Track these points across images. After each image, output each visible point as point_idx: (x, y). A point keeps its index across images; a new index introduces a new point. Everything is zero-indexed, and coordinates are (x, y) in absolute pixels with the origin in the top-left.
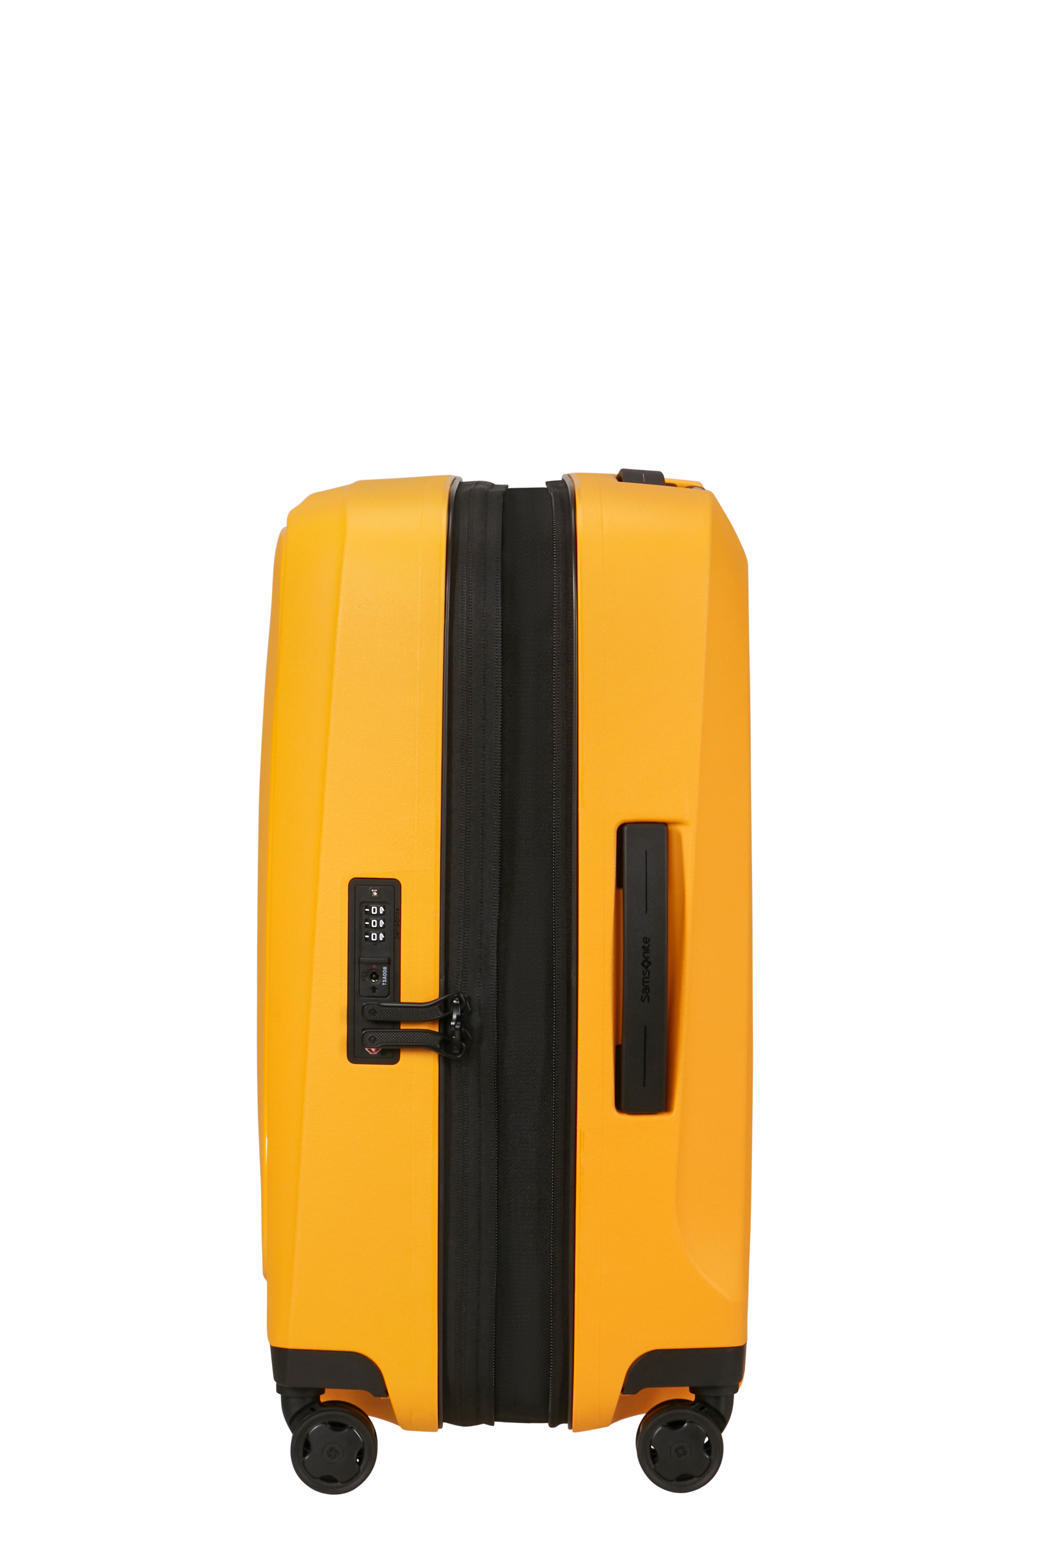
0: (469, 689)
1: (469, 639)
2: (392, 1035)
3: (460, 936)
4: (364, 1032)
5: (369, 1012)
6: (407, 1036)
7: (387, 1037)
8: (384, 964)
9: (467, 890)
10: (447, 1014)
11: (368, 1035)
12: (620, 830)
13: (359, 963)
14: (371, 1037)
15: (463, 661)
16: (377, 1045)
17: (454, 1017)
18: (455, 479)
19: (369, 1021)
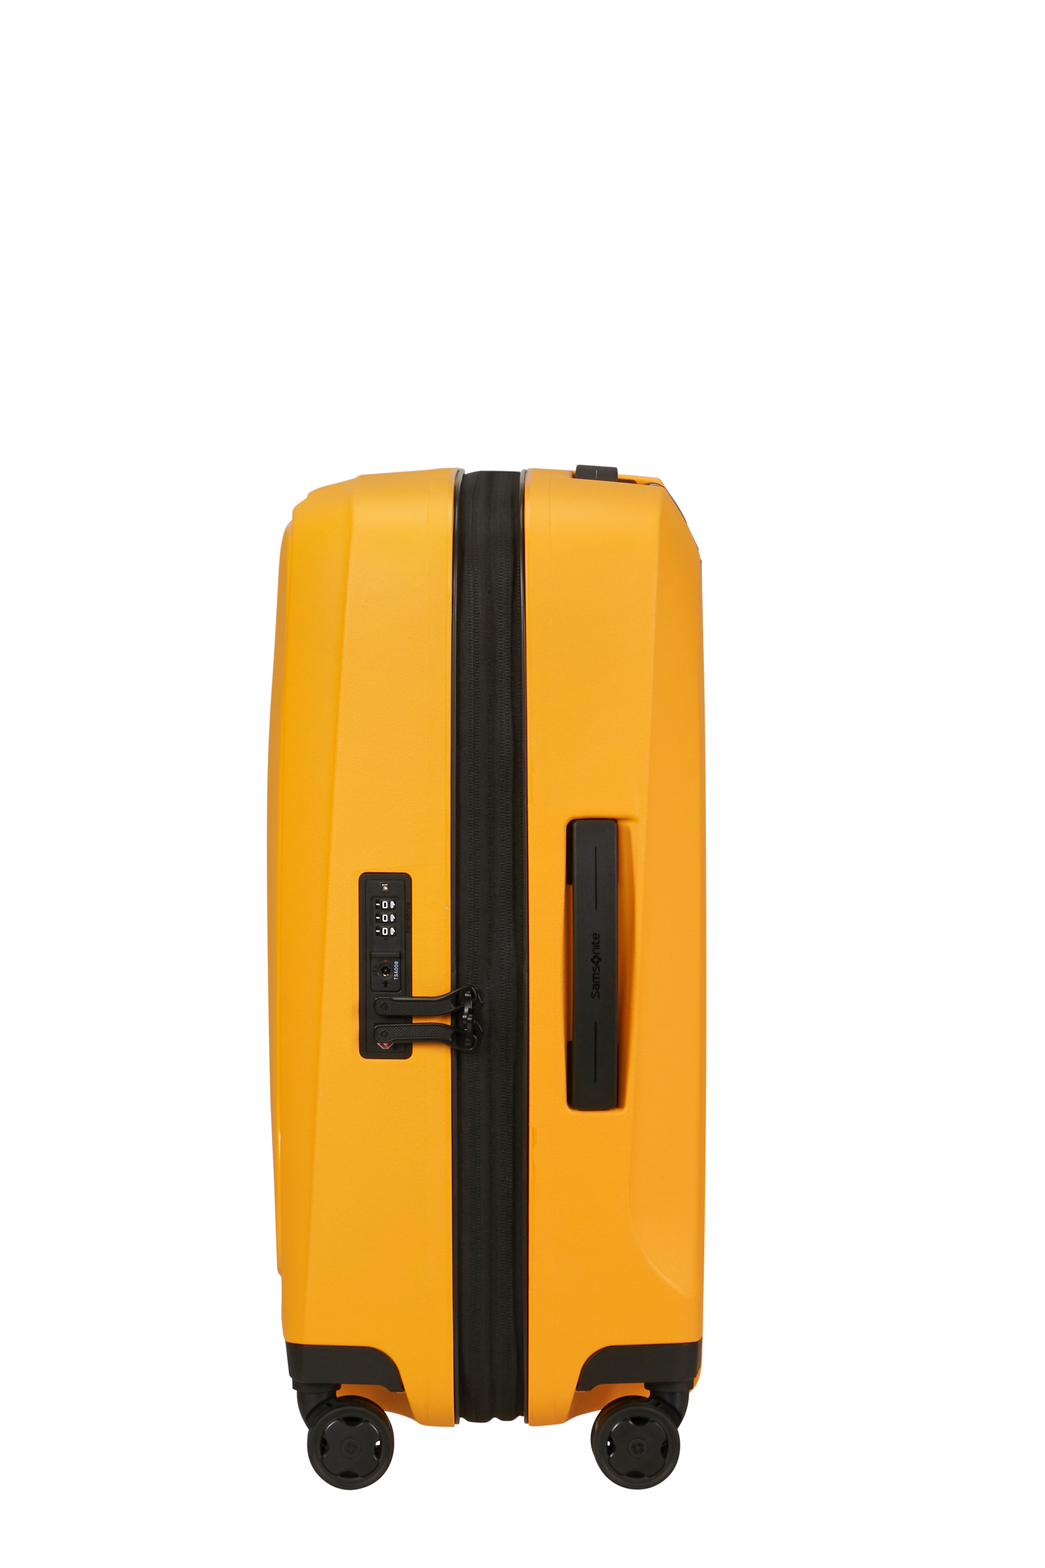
0: (476, 682)
1: (476, 632)
2: (404, 1030)
3: (470, 930)
4: (376, 1027)
5: (381, 1007)
6: (419, 1030)
7: (399, 1031)
8: (395, 959)
9: (476, 884)
10: (459, 1007)
11: (380, 1030)
12: (570, 827)
13: (371, 957)
14: (383, 1032)
15: (470, 654)
16: (389, 1039)
17: (466, 1010)
18: (458, 471)
19: (382, 1016)
